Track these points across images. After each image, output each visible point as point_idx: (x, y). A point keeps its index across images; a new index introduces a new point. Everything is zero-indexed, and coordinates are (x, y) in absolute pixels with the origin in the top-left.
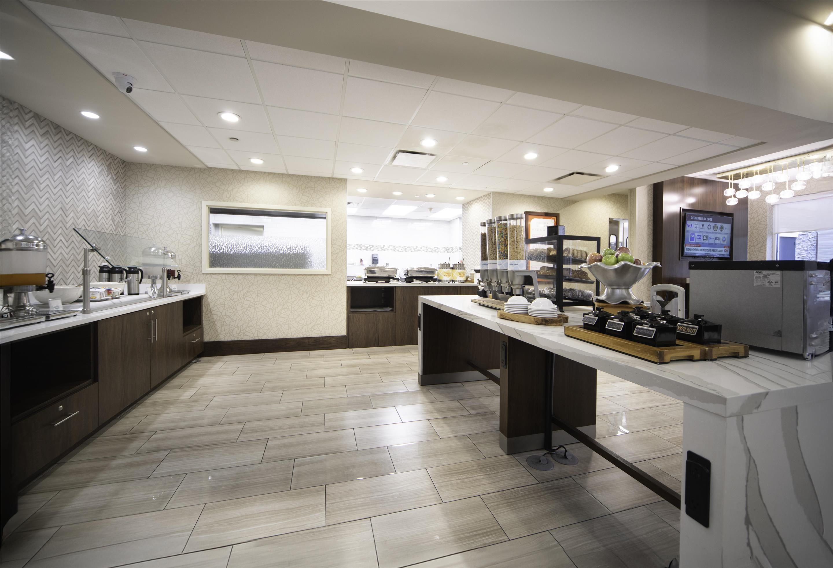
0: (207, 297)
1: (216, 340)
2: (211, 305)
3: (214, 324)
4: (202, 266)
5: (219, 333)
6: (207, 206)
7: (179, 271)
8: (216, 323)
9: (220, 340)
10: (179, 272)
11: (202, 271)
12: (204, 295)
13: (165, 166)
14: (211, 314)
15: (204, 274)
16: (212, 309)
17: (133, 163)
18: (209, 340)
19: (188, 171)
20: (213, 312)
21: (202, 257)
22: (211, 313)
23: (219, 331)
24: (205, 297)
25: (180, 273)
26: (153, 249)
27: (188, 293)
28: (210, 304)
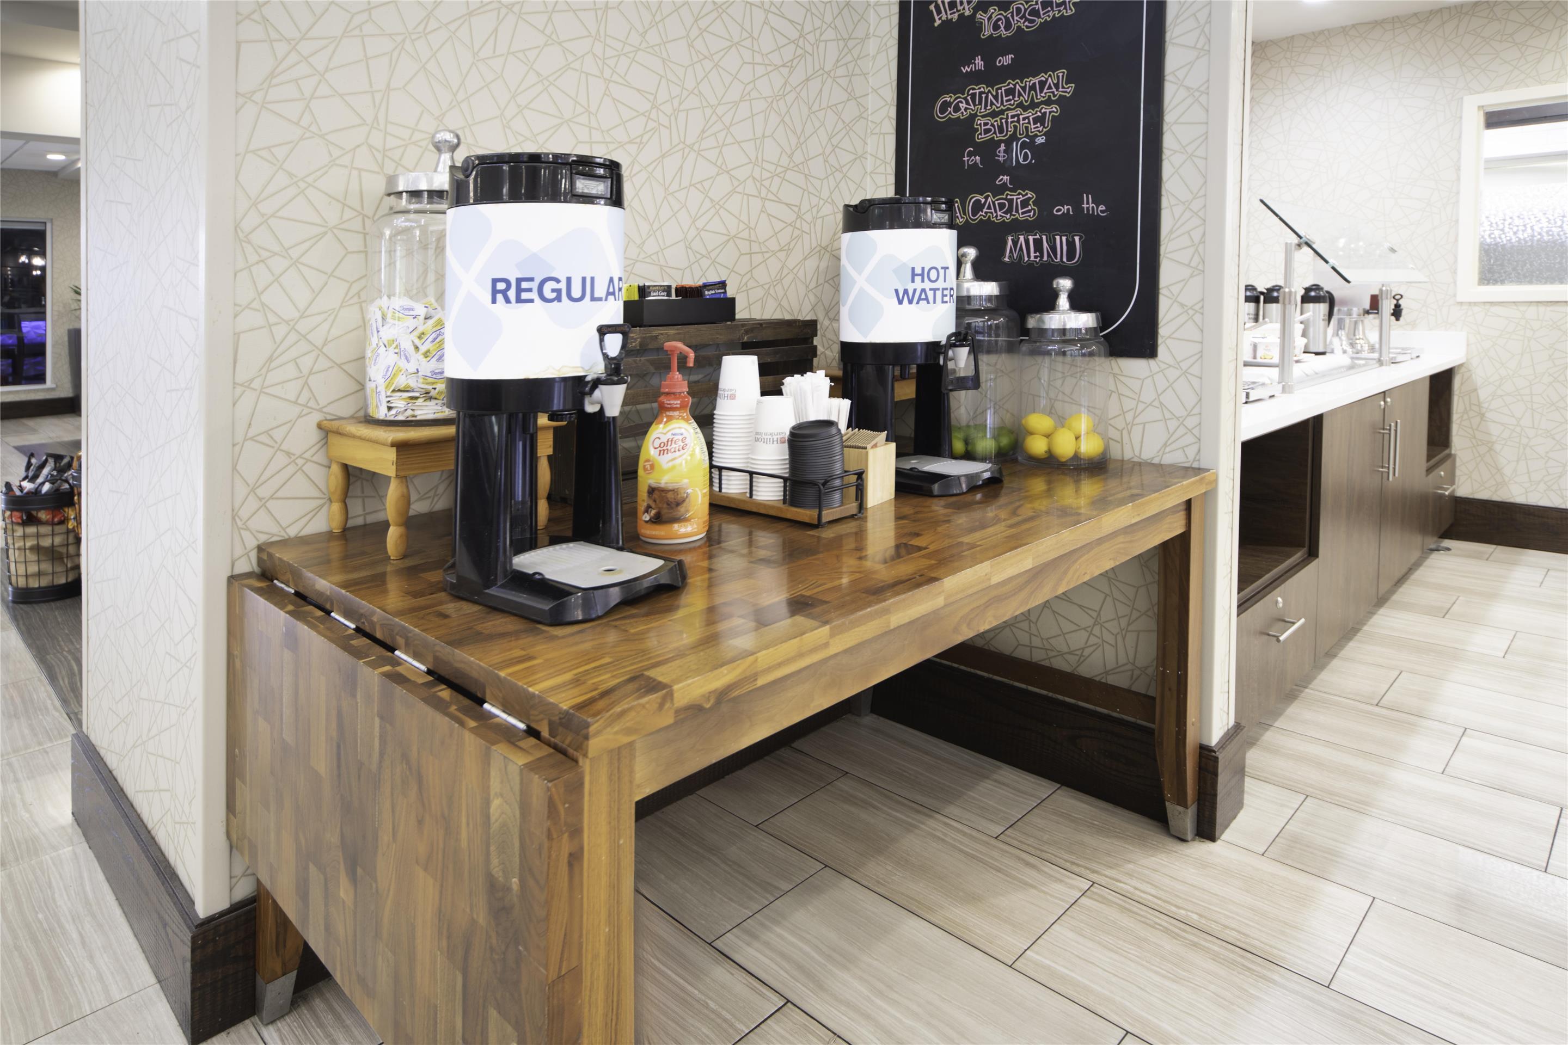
0: (1469, 371)
1: (1496, 498)
2: (1483, 394)
3: (1490, 449)
4: (1455, 283)
5: (1507, 479)
6: (1480, 107)
7: (1398, 297)
8: (1497, 447)
9: (1512, 500)
10: (1398, 300)
11: (1455, 296)
12: (1461, 366)
13: (1354, 26)
14: (1482, 419)
15: (1461, 303)
16: (1485, 405)
17: (1271, 41)
18: (1472, 494)
19: (1421, 22)
20: (1488, 415)
21: (1456, 257)
22: (1482, 415)
23: (1508, 471)
24: (1463, 370)
25: (1401, 302)
26: (1341, 243)
27: (1418, 357)
28: (1479, 391)
